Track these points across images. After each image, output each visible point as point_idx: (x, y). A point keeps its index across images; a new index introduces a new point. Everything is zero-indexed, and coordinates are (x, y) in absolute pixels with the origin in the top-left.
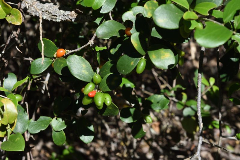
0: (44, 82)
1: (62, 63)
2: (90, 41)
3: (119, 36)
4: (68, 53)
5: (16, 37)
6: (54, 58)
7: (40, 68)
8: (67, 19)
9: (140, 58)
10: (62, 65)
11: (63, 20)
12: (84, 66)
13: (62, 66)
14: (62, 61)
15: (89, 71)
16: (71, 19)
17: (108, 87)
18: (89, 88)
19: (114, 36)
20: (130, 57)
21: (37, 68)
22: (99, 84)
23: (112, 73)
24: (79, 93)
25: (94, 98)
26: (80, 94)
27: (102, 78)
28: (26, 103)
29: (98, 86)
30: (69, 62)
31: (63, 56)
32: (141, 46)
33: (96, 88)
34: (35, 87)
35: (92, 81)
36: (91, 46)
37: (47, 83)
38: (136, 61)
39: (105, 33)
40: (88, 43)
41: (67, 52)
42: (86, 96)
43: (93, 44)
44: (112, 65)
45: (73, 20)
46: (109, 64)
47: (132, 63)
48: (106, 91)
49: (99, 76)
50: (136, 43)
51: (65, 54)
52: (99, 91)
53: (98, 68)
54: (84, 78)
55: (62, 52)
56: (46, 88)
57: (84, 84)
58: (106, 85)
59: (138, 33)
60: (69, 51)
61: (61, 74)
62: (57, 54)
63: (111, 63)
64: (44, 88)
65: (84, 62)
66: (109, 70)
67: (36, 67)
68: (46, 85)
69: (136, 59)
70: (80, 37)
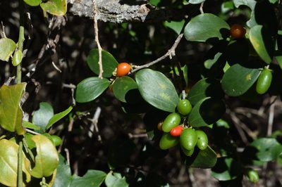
0: (93, 120)
1: (126, 84)
2: (169, 51)
3: (221, 38)
4: (135, 70)
5: (53, 47)
6: (113, 77)
7: (92, 92)
8: (133, 17)
9: (262, 69)
10: (127, 87)
11: (127, 19)
12: (163, 86)
13: (126, 89)
14: (126, 81)
15: (171, 94)
16: (140, 18)
17: (202, 120)
18: (172, 122)
19: (213, 36)
20: (244, 68)
21: (87, 92)
22: (187, 116)
23: (209, 98)
24: (152, 132)
25: (181, 137)
26: (154, 133)
27: (193, 106)
28: (66, 150)
29: (185, 119)
30: (140, 80)
31: (127, 75)
32: (264, 48)
33: (182, 122)
34: (79, 127)
35: (177, 110)
36: (171, 58)
37: (97, 121)
38: (255, 74)
39: (199, 32)
40: (167, 54)
41: (134, 68)
42: (166, 136)
43: (174, 54)
44: (208, 85)
45: (143, 19)
46: (203, 83)
47: (249, 77)
48: (199, 125)
49: (189, 103)
50: (258, 43)
51: (130, 71)
52: (187, 127)
53: (184, 92)
54: (163, 105)
55: (125, 67)
56: (95, 129)
57: (164, 115)
58: (200, 116)
59: (260, 27)
60: (136, 66)
61: (125, 101)
62: (117, 72)
63: (207, 81)
64: (92, 129)
65: (163, 80)
66: (203, 93)
67: (86, 90)
68: (96, 125)
69: (254, 70)
70: (146, 52)
